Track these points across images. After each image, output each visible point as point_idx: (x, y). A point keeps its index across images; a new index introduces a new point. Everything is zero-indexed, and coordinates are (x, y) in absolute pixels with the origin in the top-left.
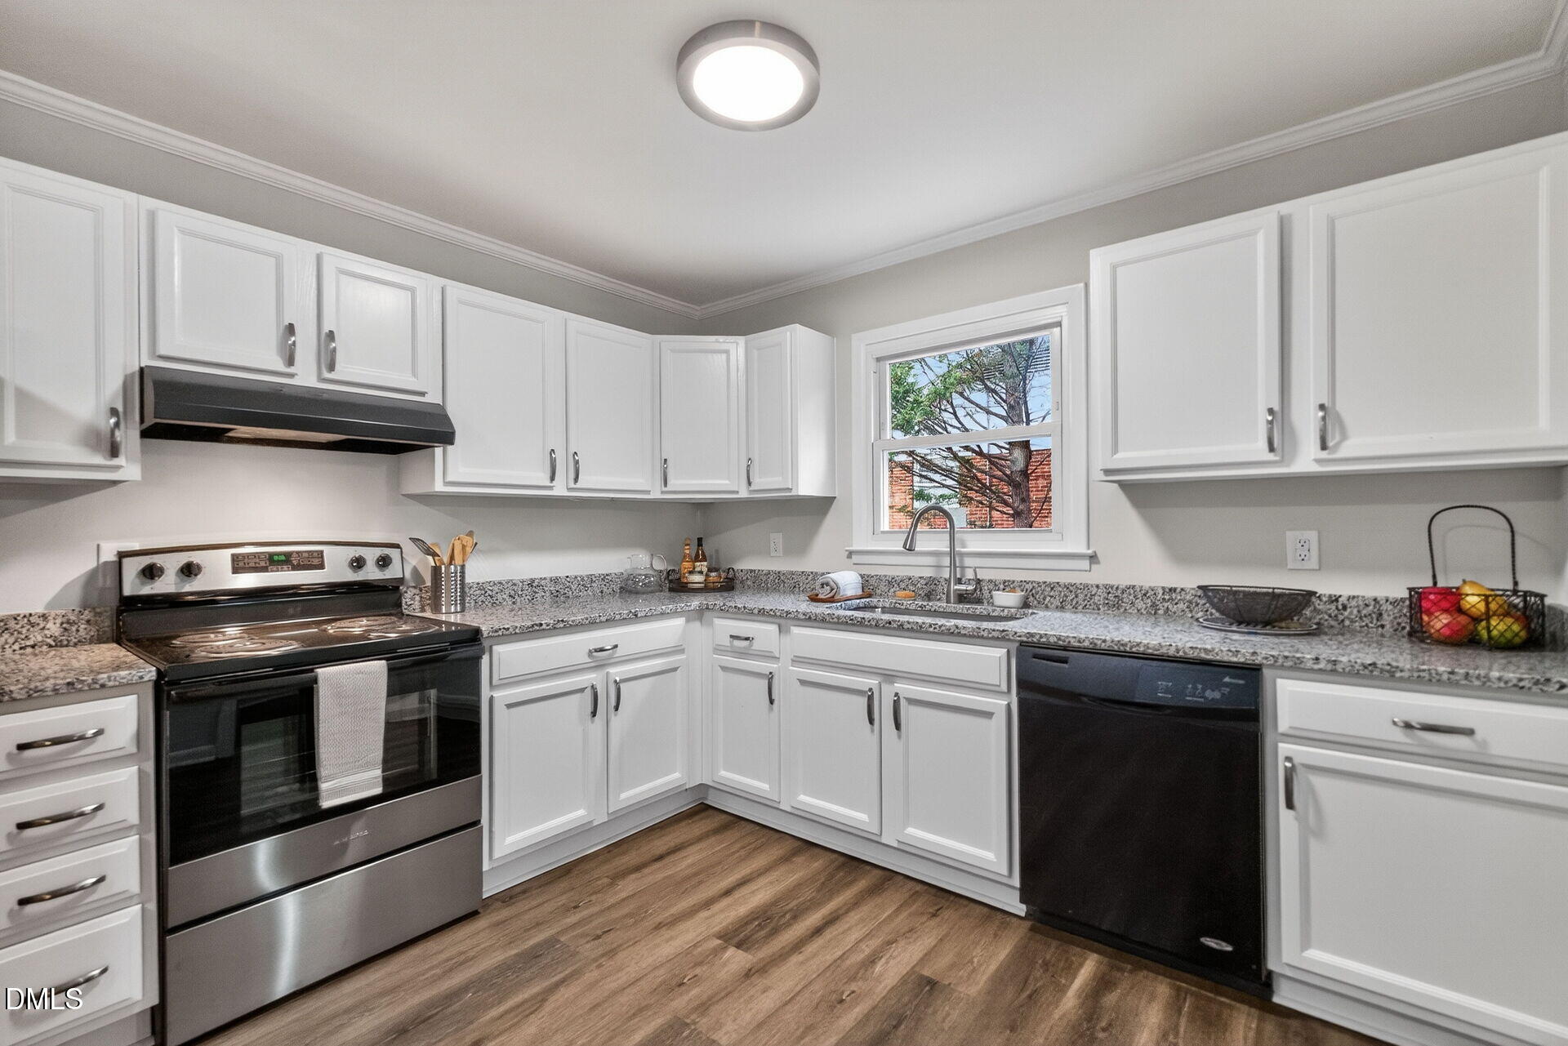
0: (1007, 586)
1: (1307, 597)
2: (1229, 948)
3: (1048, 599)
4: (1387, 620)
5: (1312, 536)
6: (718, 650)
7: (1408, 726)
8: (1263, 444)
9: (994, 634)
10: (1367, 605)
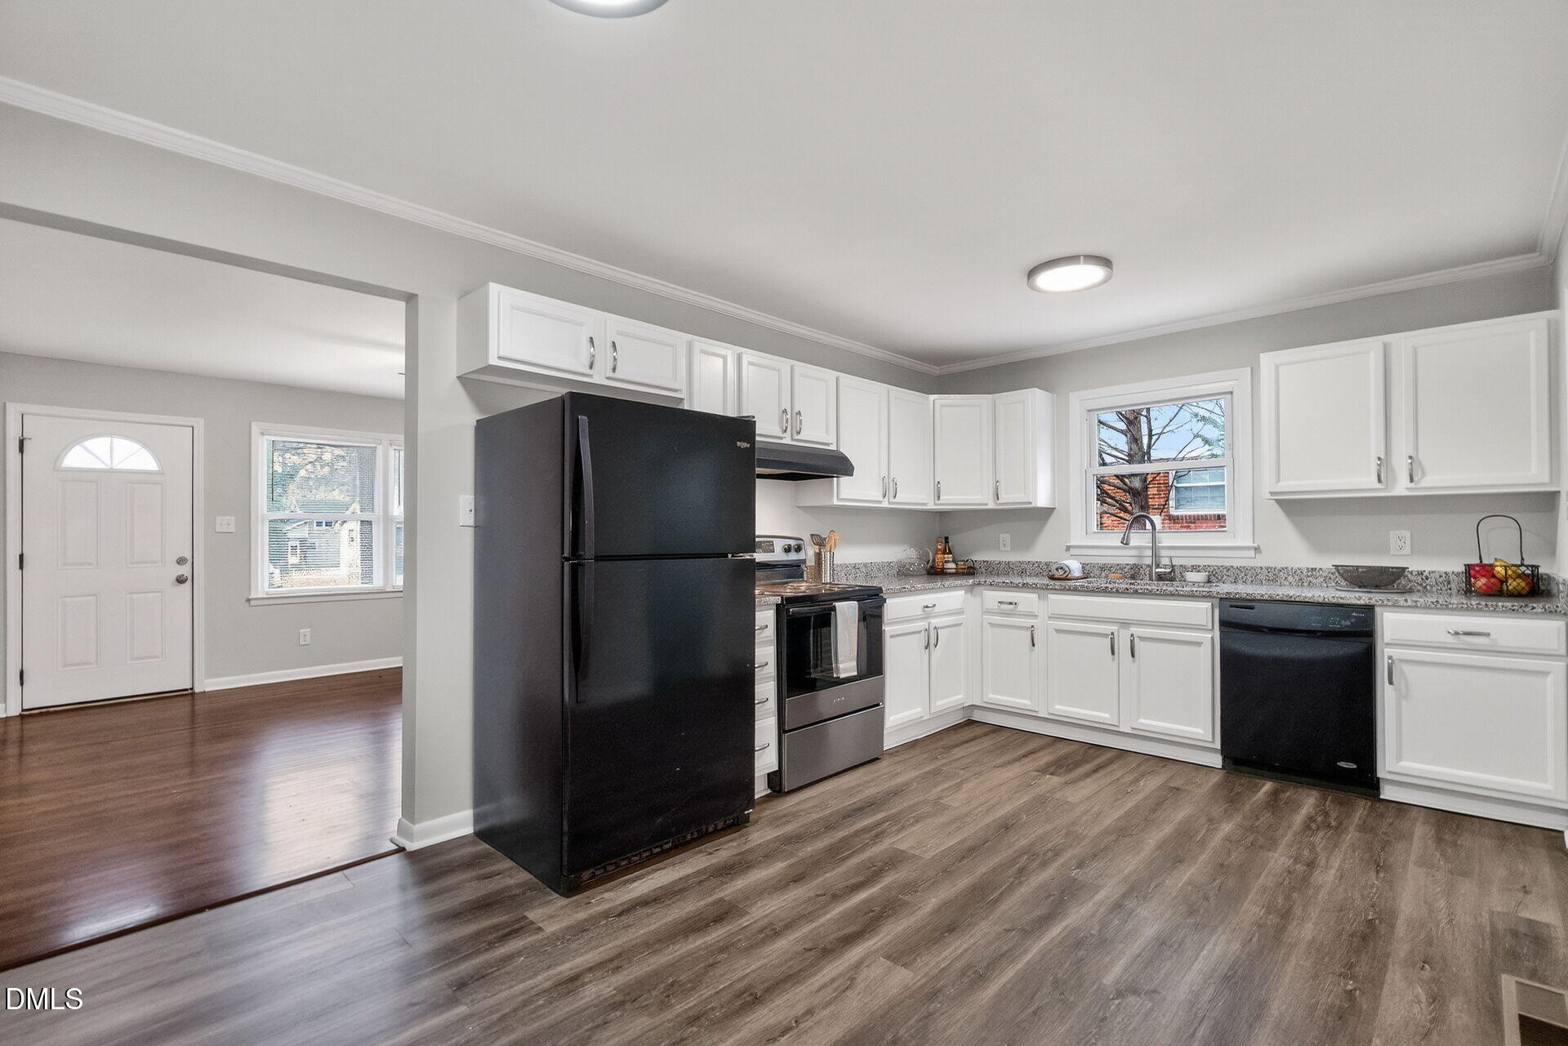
0: (1195, 568)
1: (1402, 571)
2: (1355, 767)
3: (1225, 577)
4: (1453, 585)
5: (1407, 534)
6: (989, 612)
7: (1457, 633)
8: (1374, 477)
9: (1204, 594)
10: (1441, 576)
